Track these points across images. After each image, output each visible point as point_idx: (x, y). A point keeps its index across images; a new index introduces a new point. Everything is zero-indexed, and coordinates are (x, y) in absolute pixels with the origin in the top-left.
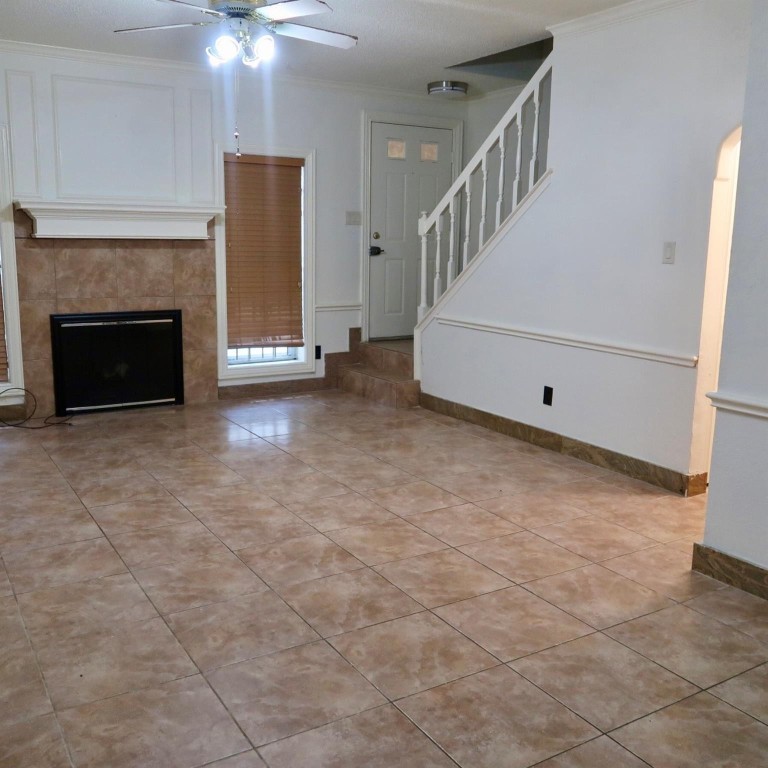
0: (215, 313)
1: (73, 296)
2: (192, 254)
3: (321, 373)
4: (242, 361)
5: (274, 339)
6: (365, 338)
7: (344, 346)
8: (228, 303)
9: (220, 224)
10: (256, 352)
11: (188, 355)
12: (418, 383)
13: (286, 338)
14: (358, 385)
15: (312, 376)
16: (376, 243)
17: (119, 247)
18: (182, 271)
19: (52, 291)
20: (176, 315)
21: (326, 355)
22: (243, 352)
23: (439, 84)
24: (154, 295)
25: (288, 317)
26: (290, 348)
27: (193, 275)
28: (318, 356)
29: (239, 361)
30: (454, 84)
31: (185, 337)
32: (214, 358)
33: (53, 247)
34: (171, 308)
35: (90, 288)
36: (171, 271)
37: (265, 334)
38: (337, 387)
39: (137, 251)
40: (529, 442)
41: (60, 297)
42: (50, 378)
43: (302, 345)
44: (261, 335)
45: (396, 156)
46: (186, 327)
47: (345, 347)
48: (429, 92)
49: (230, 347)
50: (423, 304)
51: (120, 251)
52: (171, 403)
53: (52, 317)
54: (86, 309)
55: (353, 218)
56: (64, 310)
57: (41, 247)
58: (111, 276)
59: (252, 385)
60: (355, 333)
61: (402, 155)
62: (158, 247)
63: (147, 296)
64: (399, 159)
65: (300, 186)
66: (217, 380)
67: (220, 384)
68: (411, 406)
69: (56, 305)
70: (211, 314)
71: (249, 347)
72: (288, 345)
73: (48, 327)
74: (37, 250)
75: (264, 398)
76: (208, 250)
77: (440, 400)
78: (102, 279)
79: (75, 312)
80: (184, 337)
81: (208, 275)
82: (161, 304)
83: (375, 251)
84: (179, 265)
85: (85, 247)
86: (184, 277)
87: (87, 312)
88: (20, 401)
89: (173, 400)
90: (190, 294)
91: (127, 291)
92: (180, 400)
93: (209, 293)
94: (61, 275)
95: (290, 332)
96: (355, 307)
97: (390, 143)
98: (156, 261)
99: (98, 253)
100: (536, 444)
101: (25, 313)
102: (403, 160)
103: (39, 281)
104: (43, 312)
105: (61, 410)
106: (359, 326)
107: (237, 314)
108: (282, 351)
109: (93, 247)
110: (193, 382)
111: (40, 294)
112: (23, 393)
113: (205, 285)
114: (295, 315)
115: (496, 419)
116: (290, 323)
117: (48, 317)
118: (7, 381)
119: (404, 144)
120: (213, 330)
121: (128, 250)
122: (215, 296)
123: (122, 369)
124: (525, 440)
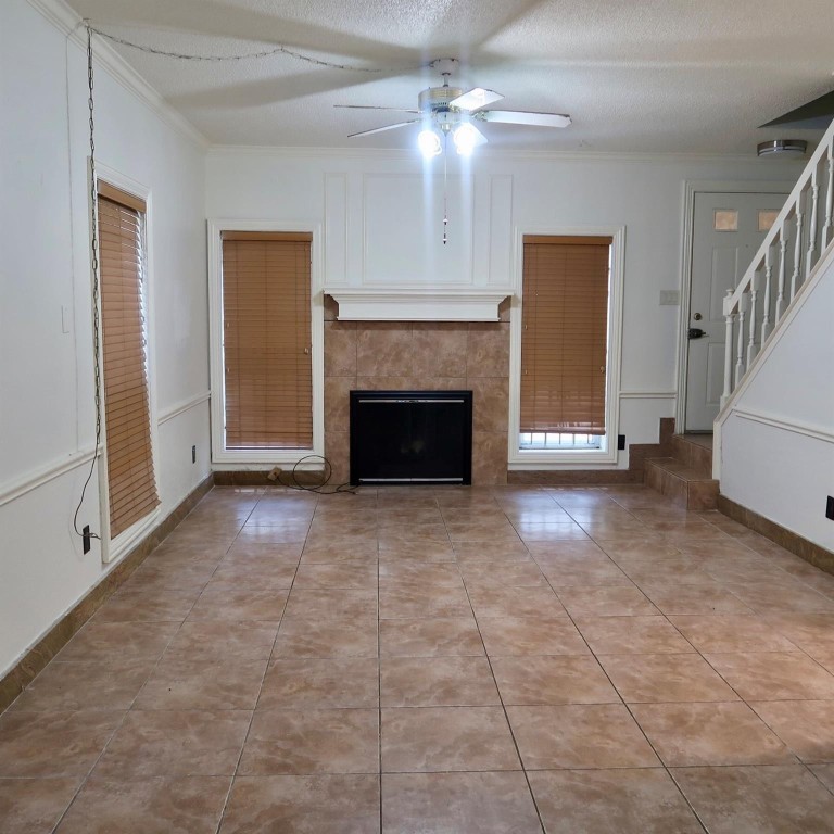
0: (508, 395)
1: (372, 374)
2: (486, 335)
3: (624, 465)
4: (537, 446)
5: (572, 425)
6: (679, 429)
7: (654, 437)
8: (522, 386)
9: (516, 306)
10: (553, 438)
11: (477, 436)
12: (717, 483)
13: (585, 426)
14: (659, 480)
15: (614, 468)
16: (696, 325)
17: (416, 329)
18: (475, 352)
19: (354, 369)
20: (468, 396)
21: (631, 446)
22: (539, 437)
23: (769, 144)
24: (447, 375)
25: (588, 403)
26: (591, 436)
27: (486, 357)
28: (621, 445)
29: (534, 445)
30: (787, 143)
31: (476, 419)
32: (505, 441)
33: (356, 329)
34: (463, 388)
35: (387, 367)
36: (464, 353)
37: (562, 419)
38: (643, 482)
39: (432, 333)
40: (810, 562)
41: (359, 374)
42: (347, 449)
43: (603, 433)
44: (558, 421)
45: (726, 228)
46: (476, 408)
47: (655, 439)
48: (759, 154)
49: (522, 431)
50: (726, 393)
51: (416, 333)
52: (458, 483)
53: (351, 392)
54: (382, 387)
55: (668, 298)
56: (363, 386)
57: (346, 329)
58: (406, 356)
59: (544, 472)
60: (667, 425)
61: (734, 226)
62: (452, 329)
63: (440, 376)
64: (730, 231)
65: (608, 265)
66: (507, 464)
67: (510, 468)
68: (705, 509)
69: (356, 381)
70: (503, 396)
71: (546, 432)
72: (588, 433)
73: (348, 402)
74: (341, 332)
75: (554, 487)
76: (503, 332)
77: (735, 504)
78: (398, 358)
79: (372, 389)
80: (474, 418)
81: (502, 357)
82: (453, 384)
83: (696, 334)
84: (473, 347)
85: (383, 329)
86: (478, 358)
87: (382, 389)
88: (320, 468)
89: (461, 479)
90: (482, 375)
91: (421, 371)
92: (468, 480)
93: (502, 375)
94: (361, 354)
95: (591, 419)
96: (669, 396)
97: (718, 213)
98: (451, 343)
99: (396, 335)
100: (816, 565)
101: (328, 388)
102: (734, 232)
103: (342, 360)
104: (344, 389)
105: (355, 481)
106: (673, 416)
107: (532, 397)
108: (582, 439)
109: (391, 329)
110: (482, 464)
111: (342, 371)
112: (322, 460)
113: (498, 367)
114: (597, 401)
115: (782, 531)
116: (591, 408)
117: (348, 393)
118: (311, 448)
119: (737, 214)
120: (505, 412)
121: (424, 332)
122: (508, 378)
123: (418, 446)
124: (806, 560)
